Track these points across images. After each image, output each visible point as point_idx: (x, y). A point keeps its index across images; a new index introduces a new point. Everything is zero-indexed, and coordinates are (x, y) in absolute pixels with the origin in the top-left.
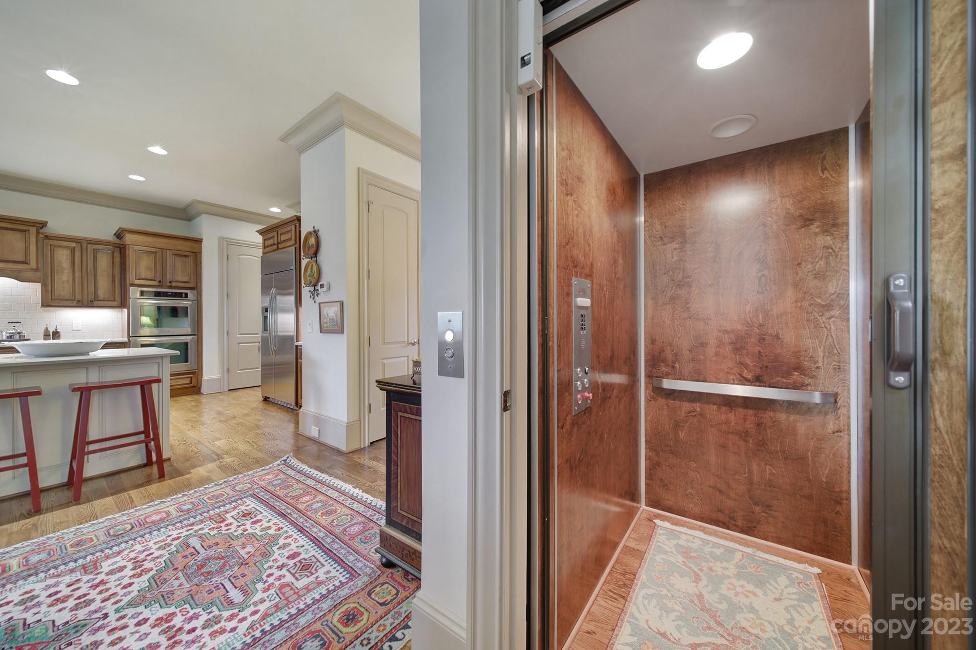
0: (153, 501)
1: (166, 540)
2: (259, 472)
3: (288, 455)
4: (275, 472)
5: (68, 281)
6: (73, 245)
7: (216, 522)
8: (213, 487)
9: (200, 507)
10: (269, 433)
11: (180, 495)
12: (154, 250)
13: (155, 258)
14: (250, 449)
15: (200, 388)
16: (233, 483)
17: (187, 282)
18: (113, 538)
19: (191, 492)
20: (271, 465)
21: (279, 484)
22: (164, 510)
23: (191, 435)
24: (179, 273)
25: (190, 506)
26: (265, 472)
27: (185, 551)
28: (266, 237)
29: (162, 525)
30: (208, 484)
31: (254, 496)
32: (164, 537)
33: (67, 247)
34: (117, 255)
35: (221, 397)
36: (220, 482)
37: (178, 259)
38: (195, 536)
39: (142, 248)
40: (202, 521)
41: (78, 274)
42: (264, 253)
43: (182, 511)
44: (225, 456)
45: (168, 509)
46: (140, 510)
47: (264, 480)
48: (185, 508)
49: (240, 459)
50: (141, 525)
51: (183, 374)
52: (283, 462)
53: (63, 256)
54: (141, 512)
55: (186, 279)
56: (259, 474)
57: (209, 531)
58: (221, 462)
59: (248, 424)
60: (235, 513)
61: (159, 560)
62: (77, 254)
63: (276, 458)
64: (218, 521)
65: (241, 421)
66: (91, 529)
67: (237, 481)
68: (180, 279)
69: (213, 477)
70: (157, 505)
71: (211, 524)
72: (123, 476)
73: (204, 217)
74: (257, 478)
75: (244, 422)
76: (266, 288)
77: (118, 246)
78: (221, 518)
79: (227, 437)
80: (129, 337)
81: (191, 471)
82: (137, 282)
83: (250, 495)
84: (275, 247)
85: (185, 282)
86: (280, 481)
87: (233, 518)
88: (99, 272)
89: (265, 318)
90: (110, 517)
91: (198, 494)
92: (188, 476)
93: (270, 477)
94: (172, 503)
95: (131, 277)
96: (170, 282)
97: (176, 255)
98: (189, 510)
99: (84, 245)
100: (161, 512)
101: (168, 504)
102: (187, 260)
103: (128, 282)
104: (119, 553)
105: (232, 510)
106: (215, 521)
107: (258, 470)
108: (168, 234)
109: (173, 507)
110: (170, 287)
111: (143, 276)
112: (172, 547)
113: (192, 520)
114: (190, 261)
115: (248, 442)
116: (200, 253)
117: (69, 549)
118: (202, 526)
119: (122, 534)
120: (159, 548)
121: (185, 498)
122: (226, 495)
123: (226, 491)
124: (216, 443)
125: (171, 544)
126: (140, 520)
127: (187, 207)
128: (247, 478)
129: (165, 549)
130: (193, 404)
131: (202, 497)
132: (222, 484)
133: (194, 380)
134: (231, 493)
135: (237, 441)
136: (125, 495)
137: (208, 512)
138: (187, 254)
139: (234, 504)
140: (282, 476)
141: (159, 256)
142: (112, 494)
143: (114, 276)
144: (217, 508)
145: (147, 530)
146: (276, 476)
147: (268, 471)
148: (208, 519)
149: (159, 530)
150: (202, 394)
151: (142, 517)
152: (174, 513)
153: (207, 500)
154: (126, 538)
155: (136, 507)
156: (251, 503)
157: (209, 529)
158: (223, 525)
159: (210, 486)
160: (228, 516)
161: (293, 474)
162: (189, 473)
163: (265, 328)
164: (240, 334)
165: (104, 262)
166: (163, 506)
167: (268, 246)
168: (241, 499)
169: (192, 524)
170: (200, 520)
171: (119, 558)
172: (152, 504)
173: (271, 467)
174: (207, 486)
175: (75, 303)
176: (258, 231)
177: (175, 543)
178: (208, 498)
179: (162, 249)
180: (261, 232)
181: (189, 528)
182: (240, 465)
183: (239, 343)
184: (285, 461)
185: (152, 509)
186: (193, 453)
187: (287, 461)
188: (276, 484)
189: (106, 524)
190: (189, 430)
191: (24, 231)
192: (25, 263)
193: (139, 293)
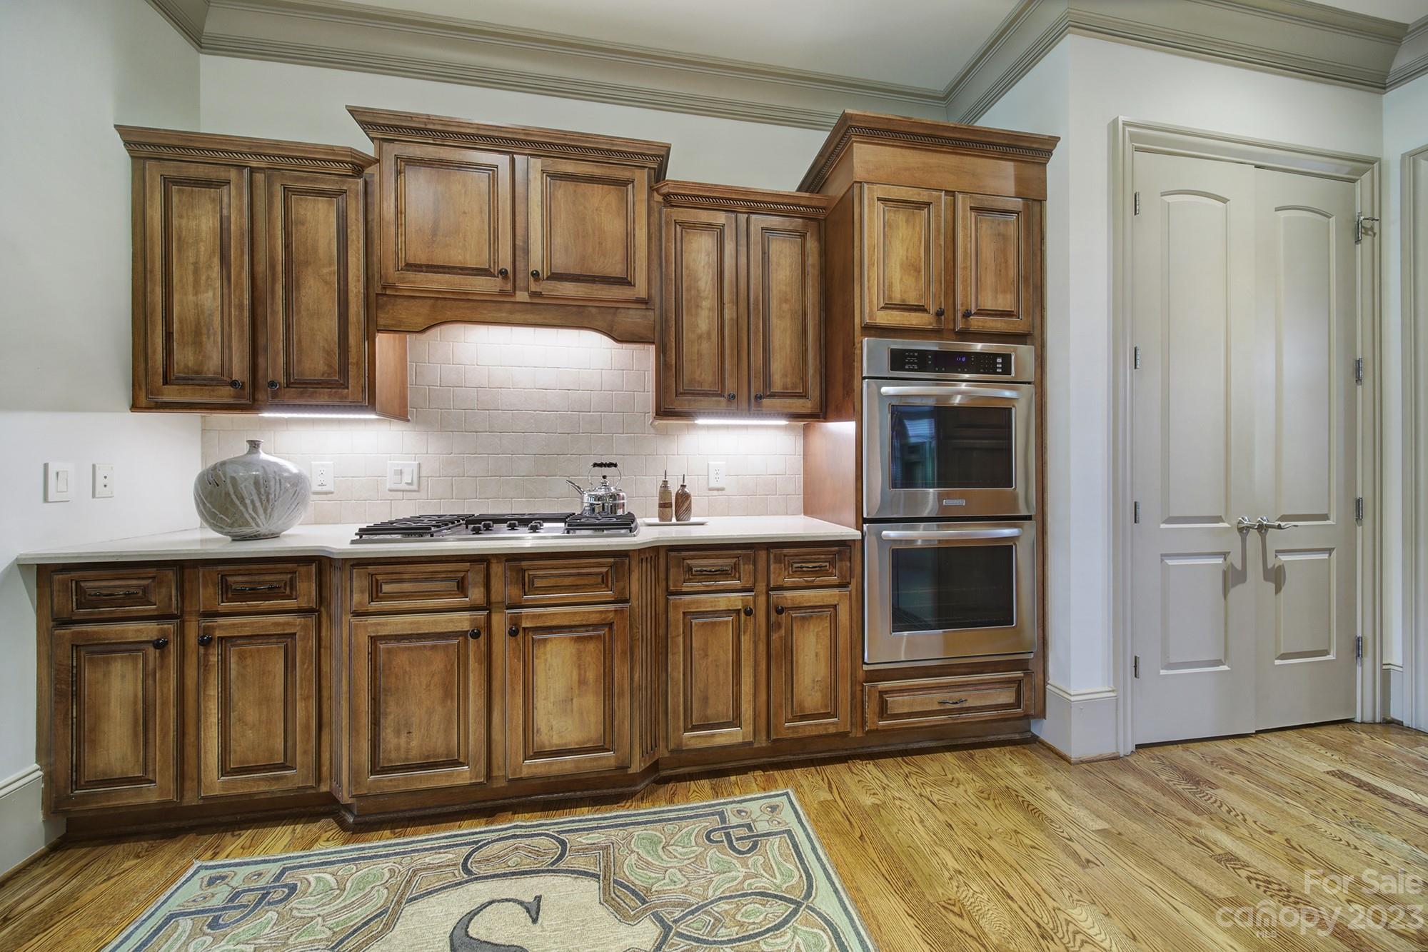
5: (709, 334)
6: (721, 216)
12: (924, 196)
13: (927, 228)
17: (1010, 316)
24: (988, 280)
33: (710, 226)
34: (812, 244)
37: (986, 227)
39: (893, 192)
41: (729, 312)
51: (995, 667)
53: (700, 257)
55: (1006, 302)
62: (729, 248)
68: (989, 304)
73: (1066, 45)
80: (861, 521)
82: (884, 318)
85: (1003, 315)
88: (773, 304)
95: (867, 306)
97: (979, 211)
99: (744, 215)
102: (1008, 226)
103: (856, 324)
110: (966, 335)
111: (897, 295)
114: (1015, 230)
116: (1043, 199)
133: (1025, 695)
138: (1007, 208)
141: (936, 220)
143: (805, 315)
164: (1170, 521)
165: (784, 270)
175: (723, 403)
179: (945, 192)
191: (624, 183)
192: (625, 282)
193: (886, 360)
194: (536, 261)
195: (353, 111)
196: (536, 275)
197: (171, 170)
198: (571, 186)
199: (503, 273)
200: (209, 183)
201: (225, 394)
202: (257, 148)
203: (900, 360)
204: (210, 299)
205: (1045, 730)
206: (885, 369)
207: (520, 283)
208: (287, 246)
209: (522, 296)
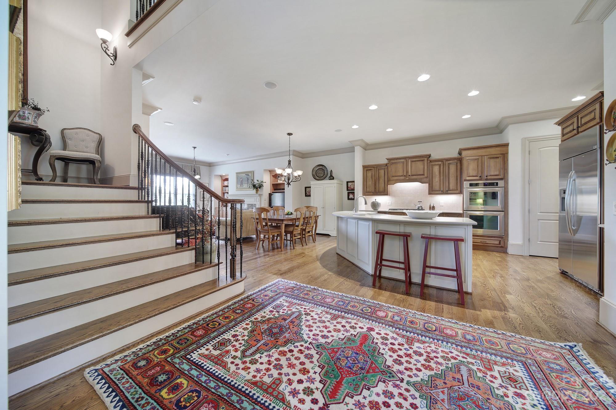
0: (452, 318)
1: (448, 354)
2: (538, 343)
3: (575, 343)
4: (555, 353)
5: (438, 181)
6: (440, 163)
7: (485, 367)
8: (492, 332)
9: (478, 343)
10: (560, 308)
11: (468, 325)
12: (477, 157)
13: (478, 162)
14: (535, 315)
15: (506, 248)
16: (510, 339)
17: (498, 175)
18: (425, 330)
19: (476, 327)
20: (553, 343)
21: (557, 370)
22: (455, 329)
23: (491, 282)
24: (492, 169)
25: (471, 338)
26: (544, 347)
27: (455, 373)
28: (565, 126)
29: (451, 340)
30: (490, 327)
31: (524, 364)
32: (448, 351)
33: (438, 164)
34: (459, 164)
35: (522, 260)
36: (499, 332)
37: (492, 161)
38: (466, 366)
39: (470, 158)
40: (474, 357)
41: (442, 178)
42: (562, 141)
43: (465, 338)
44: (510, 310)
45: (457, 330)
46: (444, 320)
47: (540, 354)
48: (469, 337)
49: (522, 319)
50: (440, 332)
51: (494, 237)
52: (568, 347)
53: (436, 169)
54: (443, 323)
55: (497, 173)
56: (536, 344)
57: (476, 370)
58: (506, 314)
59: (539, 289)
60: (503, 369)
61: (439, 366)
62: (442, 167)
63: (561, 338)
64: (486, 366)
65: (533, 285)
66: (419, 317)
67: (513, 339)
68: (492, 174)
69: (495, 323)
70: (453, 323)
71: (480, 364)
72: (445, 292)
73: (510, 127)
74: (534, 348)
75: (536, 287)
76: (564, 172)
77: (459, 159)
78: (490, 365)
79: (517, 295)
81: (482, 310)
82: (468, 178)
83: (522, 362)
84: (575, 132)
85: (496, 175)
86: (558, 367)
87: (499, 373)
88: (450, 175)
89: (563, 199)
90: (429, 315)
91: (480, 332)
92: (478, 313)
93: (549, 355)
94: (461, 327)
95: (465, 176)
96: (487, 176)
97: (490, 158)
98: (469, 340)
99: (444, 162)
100: (453, 330)
101: (459, 327)
102: (498, 160)
103: (463, 179)
104: (424, 342)
105: (501, 365)
106: (484, 364)
107: (537, 341)
108: (486, 146)
109: (461, 331)
110: (487, 180)
111: (471, 175)
112: (450, 363)
113: (468, 351)
114: (500, 160)
115: (535, 307)
116: (507, 153)
117: (407, 323)
118: (473, 361)
119: (430, 330)
120: (442, 357)
121: (470, 329)
122: (500, 347)
123: (501, 343)
124: (506, 295)
125: (449, 360)
126: (441, 328)
127: (499, 124)
128: (524, 342)
129: (445, 360)
130: (499, 259)
131: (482, 336)
132: (499, 334)
133: (502, 243)
134: (505, 348)
135: (524, 302)
136: (440, 305)
137: (482, 352)
138: (498, 156)
139: (504, 360)
140: (562, 362)
141: (480, 161)
142: (436, 301)
143: (457, 176)
144: (489, 353)
145: (441, 338)
146: (555, 359)
147: (547, 347)
148: (480, 359)
149: (447, 342)
150: (508, 254)
151: (443, 326)
152: (460, 337)
153: (484, 341)
154: (430, 335)
155: (443, 317)
156: (520, 371)
157: (477, 369)
158: (489, 373)
159: (491, 330)
160: (496, 368)
161: (578, 369)
162: (480, 311)
163: (563, 208)
164: (540, 213)
165: (453, 169)
166: (456, 326)
167: (567, 133)
168: (512, 360)
169: (468, 355)
170: (474, 355)
171: (422, 346)
172: (450, 320)
173: (551, 345)
174: (488, 329)
175: (441, 192)
176: (556, 124)
177: (453, 361)
178: (485, 340)
179: (482, 156)
180: (559, 124)
181: (465, 356)
182: (521, 325)
183: (538, 220)
184: (571, 347)
185: (449, 324)
186: (487, 296)
187: (574, 349)
188: (553, 368)
189: (426, 318)
190: (490, 278)
191: (423, 160)
192: (423, 175)
193: (469, 185)
194: (410, 174)
195: (386, 159)
196: (409, 176)
197: (367, 169)
198: (415, 162)
199: (405, 176)
200: (370, 170)
201: (372, 194)
202: (375, 165)
203: (471, 185)
204: (370, 183)
205: (508, 252)
206: (469, 186)
207: (407, 177)
208: (378, 176)
209: (407, 178)
